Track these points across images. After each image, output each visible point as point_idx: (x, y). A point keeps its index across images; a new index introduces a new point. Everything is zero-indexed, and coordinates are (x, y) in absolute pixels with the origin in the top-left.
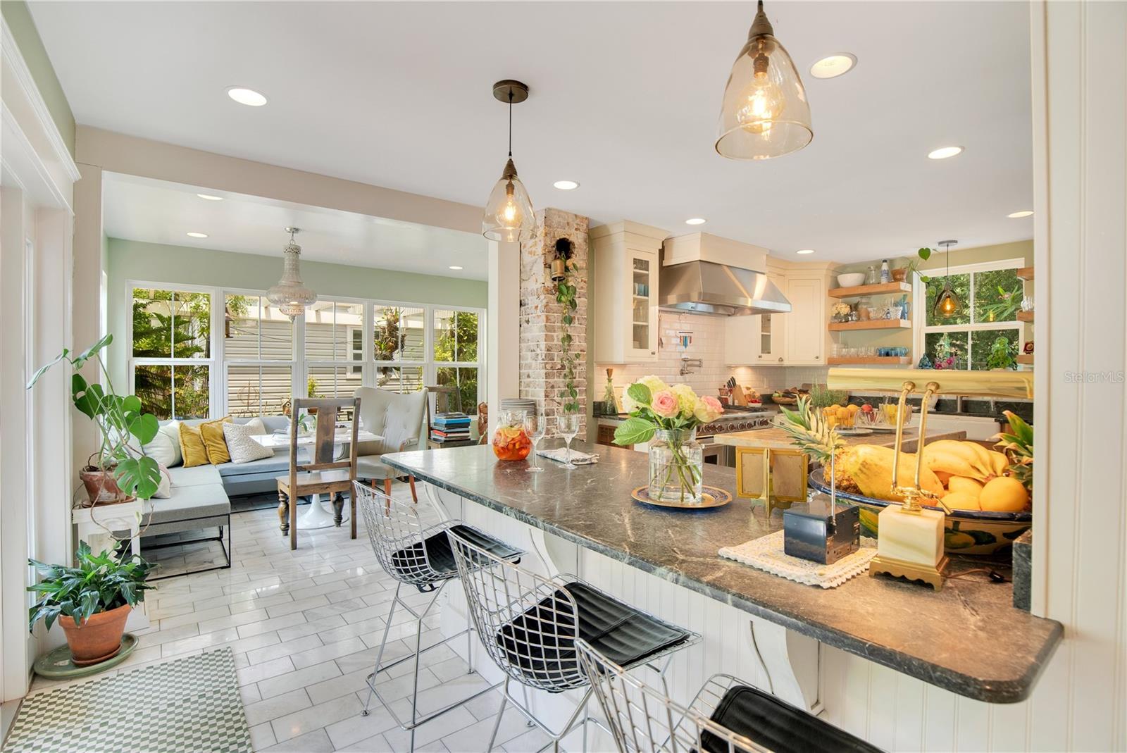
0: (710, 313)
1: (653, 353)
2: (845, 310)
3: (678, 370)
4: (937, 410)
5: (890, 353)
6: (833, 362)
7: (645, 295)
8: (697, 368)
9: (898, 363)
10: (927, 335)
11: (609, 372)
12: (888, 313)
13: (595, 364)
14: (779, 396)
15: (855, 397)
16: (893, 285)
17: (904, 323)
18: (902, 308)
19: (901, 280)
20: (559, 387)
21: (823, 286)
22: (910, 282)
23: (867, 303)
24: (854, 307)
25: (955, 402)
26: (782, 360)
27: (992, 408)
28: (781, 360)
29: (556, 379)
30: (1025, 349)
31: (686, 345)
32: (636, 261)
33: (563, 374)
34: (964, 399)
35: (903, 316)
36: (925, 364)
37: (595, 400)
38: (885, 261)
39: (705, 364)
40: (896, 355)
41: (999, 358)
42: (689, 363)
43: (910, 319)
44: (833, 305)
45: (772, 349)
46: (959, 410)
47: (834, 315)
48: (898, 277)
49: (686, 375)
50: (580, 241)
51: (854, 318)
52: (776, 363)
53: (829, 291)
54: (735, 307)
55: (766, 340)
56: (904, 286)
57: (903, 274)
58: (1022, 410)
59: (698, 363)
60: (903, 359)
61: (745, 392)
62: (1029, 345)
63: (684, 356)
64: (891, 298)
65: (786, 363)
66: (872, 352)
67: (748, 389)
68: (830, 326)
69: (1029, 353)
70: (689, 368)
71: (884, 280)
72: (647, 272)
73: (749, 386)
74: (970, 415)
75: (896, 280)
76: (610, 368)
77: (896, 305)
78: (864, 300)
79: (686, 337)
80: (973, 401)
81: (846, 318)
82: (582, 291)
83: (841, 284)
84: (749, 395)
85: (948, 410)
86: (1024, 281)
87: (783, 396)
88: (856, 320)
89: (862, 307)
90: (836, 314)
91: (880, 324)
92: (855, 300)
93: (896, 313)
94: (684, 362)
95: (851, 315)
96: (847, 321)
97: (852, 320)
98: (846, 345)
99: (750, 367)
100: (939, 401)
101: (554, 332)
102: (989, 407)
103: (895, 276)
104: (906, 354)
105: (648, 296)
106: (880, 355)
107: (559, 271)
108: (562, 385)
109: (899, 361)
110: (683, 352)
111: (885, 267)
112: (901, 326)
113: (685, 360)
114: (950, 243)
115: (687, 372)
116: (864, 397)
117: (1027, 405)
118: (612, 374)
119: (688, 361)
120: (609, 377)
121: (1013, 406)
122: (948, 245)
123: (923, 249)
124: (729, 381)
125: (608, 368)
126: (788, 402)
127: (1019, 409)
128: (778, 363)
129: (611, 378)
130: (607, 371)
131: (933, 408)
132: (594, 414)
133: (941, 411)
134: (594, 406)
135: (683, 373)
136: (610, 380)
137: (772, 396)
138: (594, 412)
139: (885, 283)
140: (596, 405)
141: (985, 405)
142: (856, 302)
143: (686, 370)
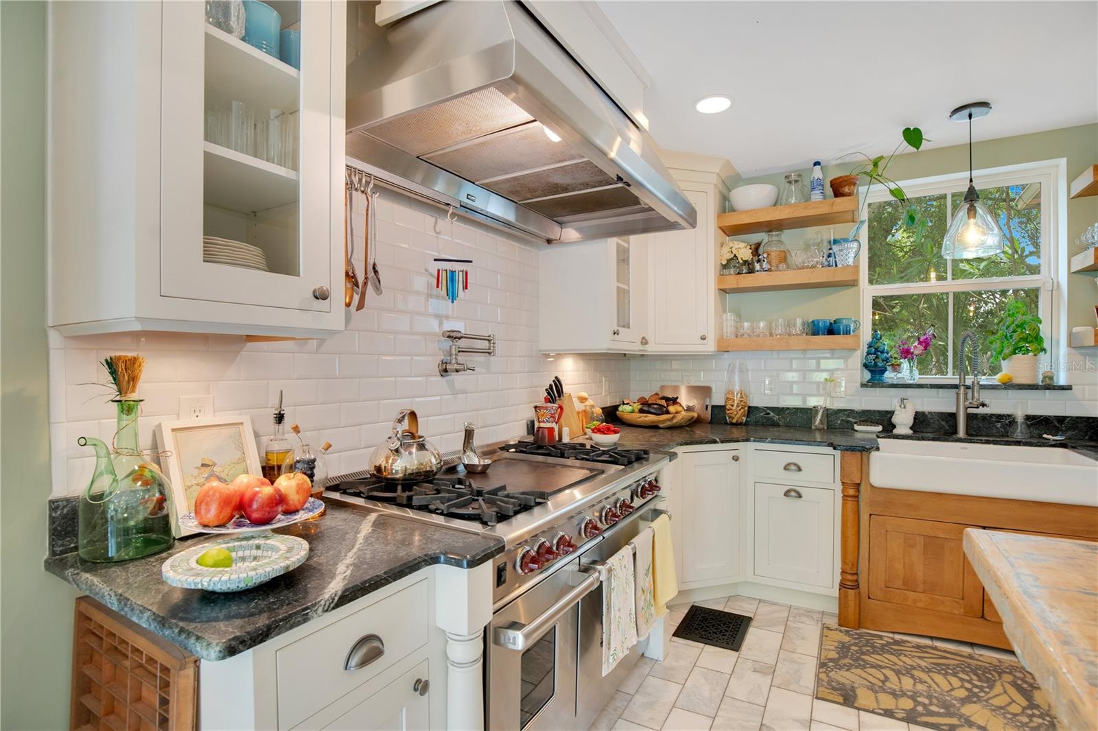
0: (507, 224)
1: (321, 295)
2: (746, 252)
3: (433, 364)
4: (915, 432)
6: (725, 347)
7: (284, 62)
8: (480, 358)
10: (875, 299)
11: (122, 371)
13: (54, 338)
14: (633, 412)
15: (759, 407)
21: (712, 205)
24: (755, 249)
25: (953, 415)
26: (646, 343)
27: (1022, 428)
28: (644, 341)
31: (452, 295)
34: (970, 410)
37: (60, 491)
39: (499, 347)
40: (848, 333)
42: (463, 343)
44: (723, 244)
46: (962, 433)
47: (724, 262)
48: (846, 190)
49: (454, 376)
51: (767, 267)
55: (623, 300)
57: (850, 186)
59: (483, 345)
61: (579, 406)
63: (449, 326)
65: (651, 349)
66: (797, 327)
67: (583, 400)
68: (719, 280)
70: (462, 358)
73: (585, 394)
76: (125, 352)
78: (773, 237)
79: (453, 272)
81: (749, 267)
83: (736, 207)
84: (585, 412)
85: (940, 430)
87: (641, 411)
90: (729, 261)
91: (813, 277)
92: (756, 237)
94: (449, 343)
96: (752, 272)
97: (761, 270)
99: (583, 354)
100: (919, 414)
102: (1016, 425)
105: (296, 66)
106: (815, 333)
110: (447, 317)
113: (453, 336)
114: (974, 110)
115: (456, 367)
116: (773, 409)
117: (1080, 420)
118: (133, 379)
119: (460, 338)
120: (120, 392)
121: (1052, 422)
122: (970, 116)
123: (908, 129)
124: (551, 386)
125: (113, 354)
126: (654, 422)
127: (1064, 429)
128: (641, 347)
129: (134, 396)
130: (111, 365)
131: (911, 428)
132: (53, 553)
133: (920, 435)
134: (52, 520)
135: (446, 371)
136: (127, 407)
137: (618, 410)
138: (52, 545)
139: (820, 202)
140: (64, 517)
141: (998, 422)
142: (758, 240)
143: (454, 361)
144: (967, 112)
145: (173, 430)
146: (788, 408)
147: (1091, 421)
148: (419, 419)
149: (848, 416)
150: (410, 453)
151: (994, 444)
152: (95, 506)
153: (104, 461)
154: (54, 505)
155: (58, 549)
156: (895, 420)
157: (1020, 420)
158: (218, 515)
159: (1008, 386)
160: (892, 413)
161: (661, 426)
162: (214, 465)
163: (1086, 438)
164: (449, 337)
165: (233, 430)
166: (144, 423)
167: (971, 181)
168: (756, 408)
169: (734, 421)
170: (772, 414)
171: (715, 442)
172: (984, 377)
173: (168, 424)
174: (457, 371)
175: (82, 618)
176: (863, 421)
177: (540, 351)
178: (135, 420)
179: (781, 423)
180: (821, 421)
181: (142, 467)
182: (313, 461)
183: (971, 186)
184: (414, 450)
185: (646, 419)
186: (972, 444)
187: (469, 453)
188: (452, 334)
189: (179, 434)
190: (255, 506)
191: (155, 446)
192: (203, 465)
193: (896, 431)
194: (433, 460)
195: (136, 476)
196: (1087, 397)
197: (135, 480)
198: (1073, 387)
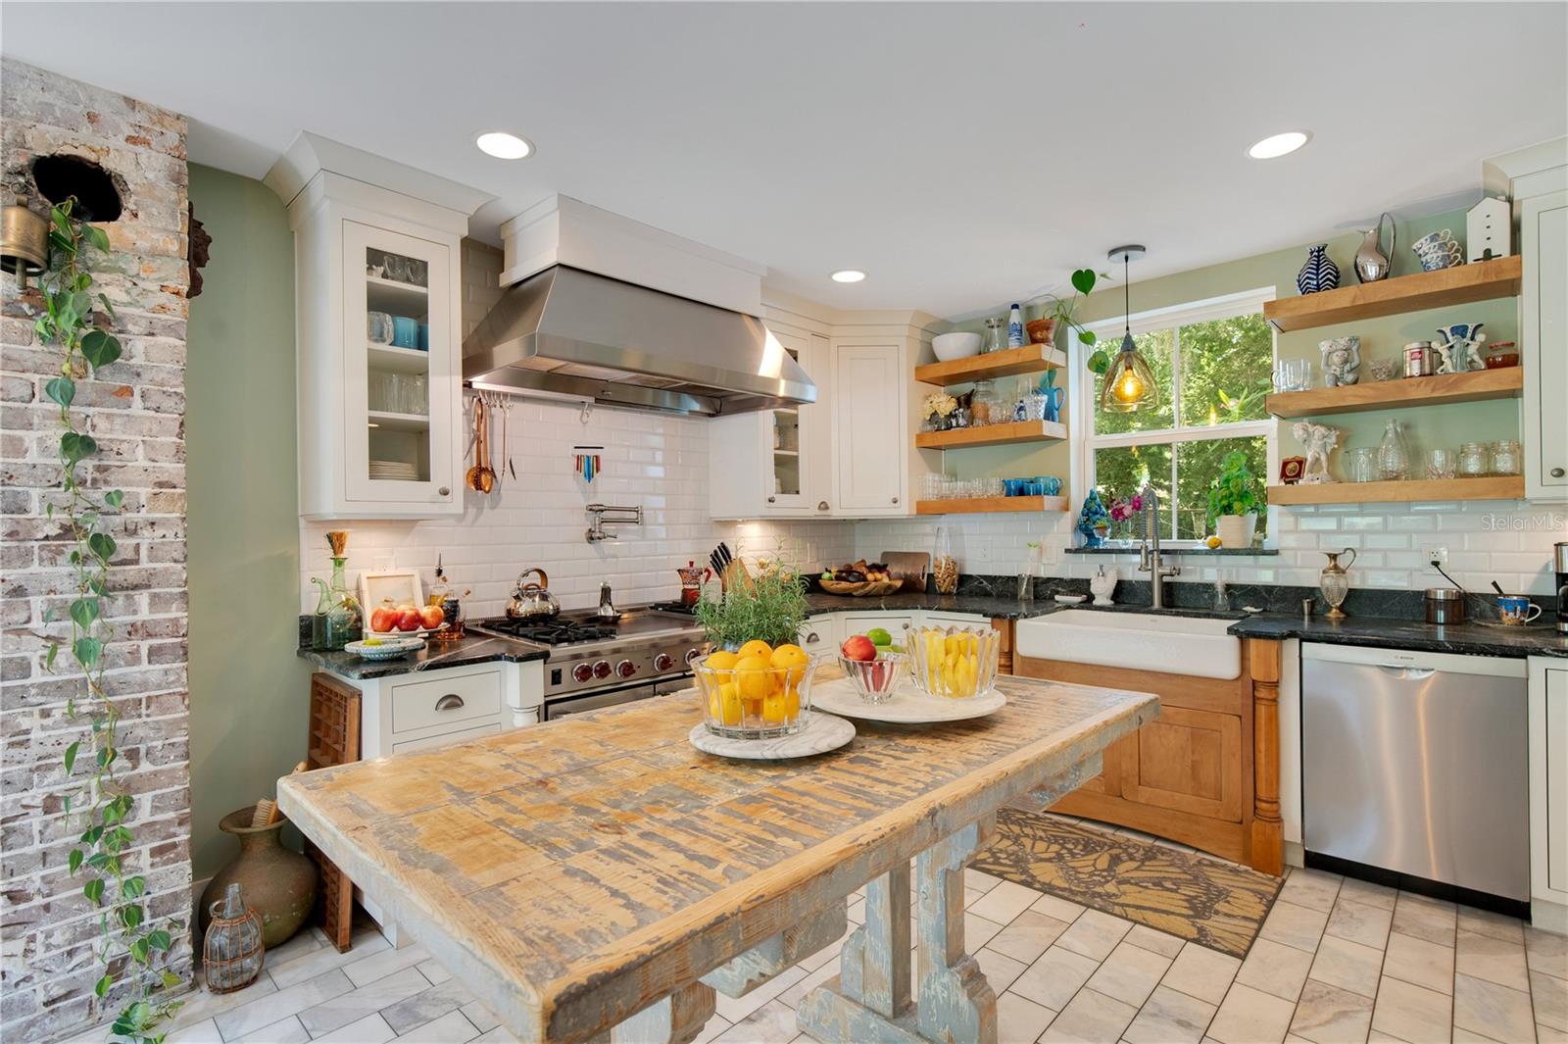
1: (446, 493)
2: (945, 404)
3: (580, 533)
4: (1116, 602)
5: (1025, 489)
6: (927, 510)
7: (419, 348)
8: (629, 527)
9: (1041, 509)
10: (1098, 452)
11: (336, 542)
12: (1021, 408)
13: (302, 523)
14: (833, 579)
15: (971, 576)
16: (1030, 352)
17: (1049, 429)
18: (1045, 398)
19: (1044, 341)
20: (52, 591)
21: (904, 359)
22: (1062, 345)
23: (988, 394)
24: (966, 401)
25: (1149, 585)
26: (827, 508)
27: (1221, 600)
28: (824, 506)
29: (35, 567)
30: (1283, 475)
31: (588, 476)
32: (375, 257)
33: (69, 552)
34: (1166, 579)
35: (1049, 415)
36: (1094, 509)
37: (304, 612)
38: (1015, 306)
39: (649, 517)
40: (1038, 493)
41: (1231, 495)
42: (608, 515)
43: (1064, 421)
44: (927, 398)
45: (802, 486)
46: (1157, 604)
47: (928, 418)
48: (1039, 335)
49: (598, 543)
50: (151, 176)
51: (962, 421)
52: (812, 512)
53: (917, 369)
54: (719, 398)
55: (786, 468)
56: (1048, 353)
57: (1048, 329)
58: (1277, 601)
59: (633, 515)
60: (1050, 501)
61: (754, 572)
62: (1290, 466)
63: (592, 501)
64: (1028, 381)
65: (836, 512)
66: (995, 488)
67: (762, 565)
68: (919, 438)
69: (1292, 482)
70: (606, 527)
71: (1013, 344)
72: (421, 290)
74: (1178, 614)
75: (1034, 341)
76: (338, 530)
77: (1037, 392)
78: (981, 387)
79: (588, 459)
80: (1184, 584)
81: (946, 423)
82: (163, 316)
83: (939, 358)
85: (1137, 601)
86: (1275, 332)
87: (840, 579)
88: (966, 426)
89: (977, 401)
90: (932, 416)
91: (1006, 432)
92: (966, 387)
93: (1037, 406)
94: (593, 515)
95: (955, 416)
96: (949, 427)
97: (958, 426)
98: (953, 476)
100: (1120, 583)
101: (29, 426)
102: (1214, 596)
103: (1035, 332)
104: (1057, 491)
105: (426, 349)
106: (1008, 494)
107: (12, 239)
108: (67, 584)
109: (1042, 505)
110: (586, 492)
111: (1016, 317)
112: (1046, 433)
113: (596, 509)
114: (1130, 253)
115: (598, 535)
116: (986, 578)
117: (1288, 591)
118: (342, 546)
119: (602, 511)
120: (335, 553)
121: (1260, 593)
122: (1127, 258)
123: (1080, 272)
124: (715, 552)
125: (332, 531)
126: (845, 590)
127: (1272, 600)
128: (819, 512)
129: (342, 556)
130: (330, 538)
131: (1112, 599)
132: (301, 646)
133: (1124, 606)
134: (301, 627)
135: (592, 538)
136: (339, 563)
137: (821, 578)
138: (301, 642)
139: (1014, 349)
140: (306, 626)
141: (1206, 592)
142: (968, 391)
143: (597, 530)
144: (1123, 254)
145: (368, 578)
146: (1000, 577)
147: (1300, 591)
148: (549, 580)
149: (1057, 585)
150: (534, 601)
151: (1184, 616)
152: (322, 619)
153: (325, 594)
154: (302, 619)
155: (303, 644)
156: (1093, 589)
157: (1220, 589)
158: (382, 625)
159: (1216, 550)
160: (1088, 581)
161: (854, 594)
162: (393, 601)
163: (1296, 611)
164: (591, 510)
165: (407, 579)
166: (349, 572)
167: (1128, 329)
168: (970, 577)
169: (943, 590)
170: (985, 583)
171: (880, 609)
172: (1199, 541)
173: (365, 574)
174: (599, 538)
175: (315, 684)
176: (1071, 591)
177: (711, 518)
178: (342, 571)
179: (994, 594)
180: (1027, 591)
181: (348, 600)
182: (457, 601)
183: (1128, 334)
184: (537, 599)
185: (838, 586)
186: (1163, 617)
187: (607, 606)
188: (594, 508)
189: (372, 580)
190: (403, 622)
191: (358, 589)
192: (386, 601)
193: (1094, 602)
194: (551, 607)
195: (346, 604)
196: (1299, 564)
197: (344, 606)
198: (1280, 552)
